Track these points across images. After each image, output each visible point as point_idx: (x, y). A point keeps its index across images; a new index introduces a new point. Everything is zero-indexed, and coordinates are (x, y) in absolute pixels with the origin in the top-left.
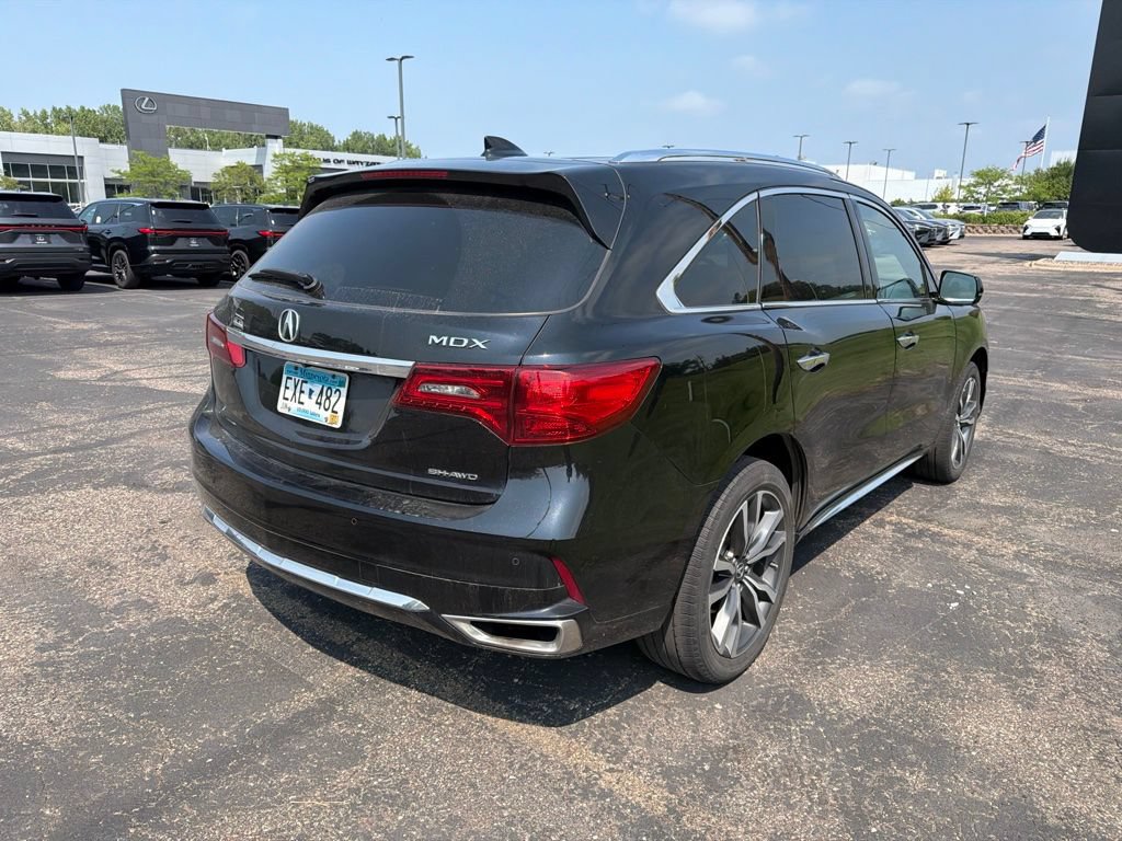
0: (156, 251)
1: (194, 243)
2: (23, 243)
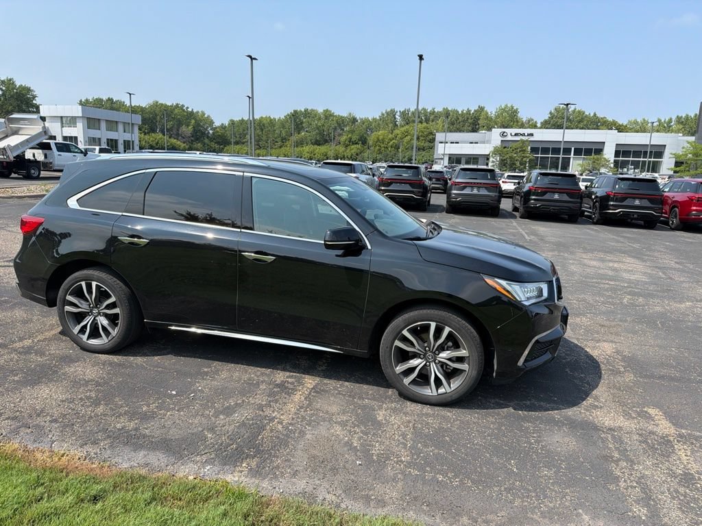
0: (534, 199)
1: (556, 196)
2: (468, 191)
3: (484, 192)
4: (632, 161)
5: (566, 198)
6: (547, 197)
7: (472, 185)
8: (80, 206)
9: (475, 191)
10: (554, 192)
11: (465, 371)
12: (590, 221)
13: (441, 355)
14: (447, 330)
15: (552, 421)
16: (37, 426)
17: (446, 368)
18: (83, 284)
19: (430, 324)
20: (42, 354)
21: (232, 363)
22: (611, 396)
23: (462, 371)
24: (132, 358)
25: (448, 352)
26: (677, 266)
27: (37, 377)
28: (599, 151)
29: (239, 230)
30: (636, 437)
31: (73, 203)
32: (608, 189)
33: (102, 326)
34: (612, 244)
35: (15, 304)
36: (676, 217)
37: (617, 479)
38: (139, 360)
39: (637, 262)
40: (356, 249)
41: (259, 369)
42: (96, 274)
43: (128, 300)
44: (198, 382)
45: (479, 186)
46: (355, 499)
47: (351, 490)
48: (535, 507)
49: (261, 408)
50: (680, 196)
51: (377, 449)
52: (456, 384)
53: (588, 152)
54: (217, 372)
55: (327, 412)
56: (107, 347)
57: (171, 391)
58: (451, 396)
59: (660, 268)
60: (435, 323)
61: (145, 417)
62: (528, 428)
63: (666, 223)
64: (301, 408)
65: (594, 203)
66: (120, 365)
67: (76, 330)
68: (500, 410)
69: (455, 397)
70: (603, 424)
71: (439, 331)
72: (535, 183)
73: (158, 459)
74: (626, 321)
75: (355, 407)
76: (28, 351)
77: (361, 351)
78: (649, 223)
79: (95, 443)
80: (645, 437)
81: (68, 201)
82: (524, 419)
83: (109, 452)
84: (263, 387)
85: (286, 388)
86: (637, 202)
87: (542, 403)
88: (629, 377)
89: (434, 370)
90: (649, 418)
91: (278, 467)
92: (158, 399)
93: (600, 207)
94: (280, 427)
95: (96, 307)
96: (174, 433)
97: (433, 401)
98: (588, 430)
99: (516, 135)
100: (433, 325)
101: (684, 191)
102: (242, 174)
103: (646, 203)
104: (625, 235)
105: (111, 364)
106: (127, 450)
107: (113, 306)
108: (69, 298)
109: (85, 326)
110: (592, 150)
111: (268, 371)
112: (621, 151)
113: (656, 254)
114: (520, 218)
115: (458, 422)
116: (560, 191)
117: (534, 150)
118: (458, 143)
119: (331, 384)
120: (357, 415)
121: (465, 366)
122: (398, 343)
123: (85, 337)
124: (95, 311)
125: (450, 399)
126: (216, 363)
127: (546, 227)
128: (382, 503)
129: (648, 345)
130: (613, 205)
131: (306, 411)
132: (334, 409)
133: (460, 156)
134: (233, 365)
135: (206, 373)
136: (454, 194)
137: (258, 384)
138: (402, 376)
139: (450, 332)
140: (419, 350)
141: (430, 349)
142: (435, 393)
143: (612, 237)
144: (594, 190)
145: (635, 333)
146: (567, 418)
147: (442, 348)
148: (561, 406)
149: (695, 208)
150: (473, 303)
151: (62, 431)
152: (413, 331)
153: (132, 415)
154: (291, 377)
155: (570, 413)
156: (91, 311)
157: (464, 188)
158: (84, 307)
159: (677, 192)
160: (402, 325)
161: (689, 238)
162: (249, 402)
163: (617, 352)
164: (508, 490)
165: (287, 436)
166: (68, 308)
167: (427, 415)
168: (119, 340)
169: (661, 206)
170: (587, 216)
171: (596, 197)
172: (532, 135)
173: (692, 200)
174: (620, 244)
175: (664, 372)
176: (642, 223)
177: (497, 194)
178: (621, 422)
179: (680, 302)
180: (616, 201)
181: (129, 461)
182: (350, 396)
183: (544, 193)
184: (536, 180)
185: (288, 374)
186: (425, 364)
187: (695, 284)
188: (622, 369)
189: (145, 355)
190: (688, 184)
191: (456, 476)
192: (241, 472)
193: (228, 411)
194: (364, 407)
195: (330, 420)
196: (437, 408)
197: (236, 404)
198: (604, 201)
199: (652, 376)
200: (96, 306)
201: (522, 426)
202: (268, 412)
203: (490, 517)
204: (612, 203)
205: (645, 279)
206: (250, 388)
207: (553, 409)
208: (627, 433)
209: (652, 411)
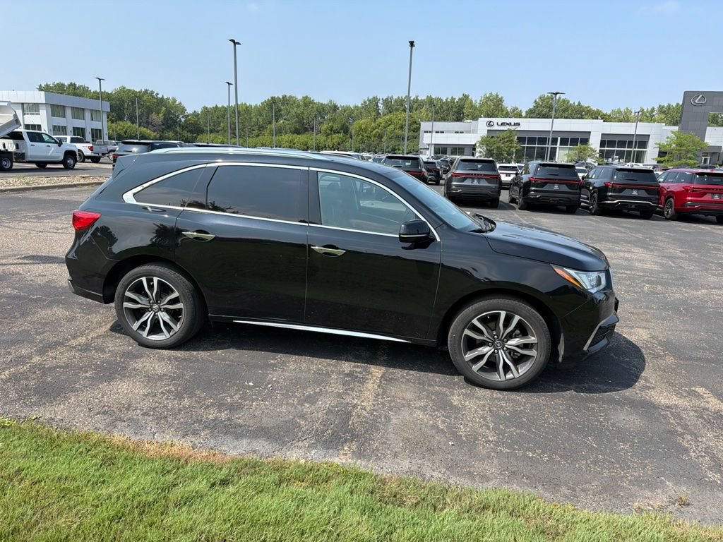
0: (534, 191)
1: (556, 187)
2: (468, 182)
3: (484, 183)
4: (617, 151)
5: (565, 188)
6: (546, 188)
7: (472, 177)
8: (137, 201)
9: (476, 183)
10: (554, 183)
11: (533, 357)
12: (587, 211)
13: (509, 342)
14: (517, 318)
15: (612, 401)
16: (131, 419)
17: (514, 354)
18: (144, 279)
19: (500, 313)
20: (103, 351)
21: (295, 354)
22: (659, 378)
23: (528, 357)
24: (195, 353)
25: (518, 339)
26: (684, 255)
27: (109, 372)
28: (585, 141)
29: (307, 224)
30: (692, 413)
31: (129, 198)
32: (606, 180)
33: (164, 321)
34: (617, 234)
35: (50, 302)
36: (671, 207)
37: (686, 451)
38: (203, 355)
39: (645, 251)
40: (425, 242)
41: (324, 360)
42: (158, 269)
43: (192, 295)
44: (271, 374)
45: (479, 177)
46: (460, 475)
47: (452, 467)
48: (623, 477)
49: (339, 395)
50: (675, 187)
51: (463, 431)
52: (524, 369)
53: (574, 142)
54: (284, 363)
55: (403, 399)
56: (169, 342)
57: (248, 383)
58: (519, 381)
59: (668, 257)
60: (505, 312)
61: (233, 408)
62: (593, 408)
63: (661, 213)
64: (378, 395)
65: (592, 194)
66: (185, 360)
67: (136, 326)
68: (563, 393)
69: (523, 381)
70: (660, 402)
71: (508, 320)
72: (535, 174)
73: (262, 447)
74: (652, 308)
75: (428, 393)
76: (86, 348)
77: (431, 341)
78: (645, 213)
79: (195, 433)
80: (701, 413)
81: (124, 196)
82: (587, 400)
83: (212, 441)
84: (334, 376)
85: (356, 377)
86: (635, 193)
87: (599, 386)
88: (670, 360)
89: (503, 357)
90: (699, 396)
91: (377, 449)
92: (239, 390)
93: (598, 198)
94: (365, 412)
95: (157, 303)
96: (266, 422)
97: (502, 386)
98: (647, 408)
99: (503, 124)
100: (503, 314)
101: (679, 181)
102: (307, 169)
103: (643, 194)
104: (625, 225)
105: (176, 359)
106: (229, 439)
107: (175, 301)
108: (128, 294)
109: (145, 323)
110: (579, 140)
111: (333, 362)
112: (607, 141)
113: (660, 244)
114: (520, 209)
115: (529, 405)
116: (560, 183)
117: (521, 140)
118: (443, 132)
119: (398, 373)
120: (433, 400)
121: (533, 353)
122: (467, 332)
123: (145, 334)
124: (155, 307)
125: (517, 384)
126: (280, 355)
127: (548, 218)
128: (485, 478)
129: (680, 331)
130: (611, 196)
131: (383, 398)
132: (409, 395)
133: (445, 146)
134: (297, 357)
135: (274, 365)
136: (455, 185)
137: (328, 375)
138: (470, 364)
139: (520, 321)
140: (488, 338)
141: (498, 338)
142: (503, 379)
143: (613, 227)
144: (590, 180)
145: (664, 319)
146: (626, 398)
147: (510, 336)
148: (616, 388)
149: (690, 198)
150: (544, 292)
151: (157, 424)
152: (482, 320)
153: (221, 406)
154: (358, 367)
155: (627, 394)
156: (151, 307)
157: (464, 179)
158: (143, 303)
159: (672, 182)
160: (472, 314)
161: (684, 227)
162: (326, 391)
163: (653, 337)
164: (595, 463)
165: (373, 420)
166: (126, 304)
167: (498, 399)
168: (182, 335)
169: (657, 197)
170: (584, 207)
171: (594, 188)
172: (518, 124)
173: (687, 190)
174: (623, 235)
175: (700, 354)
176: (638, 213)
177: (497, 185)
178: (675, 400)
179: (697, 289)
180: (614, 192)
181: (235, 449)
182: (419, 383)
183: (544, 184)
184: (536, 170)
185: (353, 364)
186: (494, 352)
187: (704, 273)
188: (662, 353)
189: (205, 349)
190: (683, 174)
191: (544, 452)
192: (346, 454)
193: (312, 399)
194: (437, 394)
195: (409, 406)
196: (505, 393)
197: (315, 392)
198: (602, 191)
199: (690, 358)
200: (157, 301)
201: (588, 407)
202: (348, 399)
203: (586, 486)
204: (610, 194)
205: (657, 268)
206: (322, 378)
207: (611, 391)
208: (684, 410)
209: (700, 390)
